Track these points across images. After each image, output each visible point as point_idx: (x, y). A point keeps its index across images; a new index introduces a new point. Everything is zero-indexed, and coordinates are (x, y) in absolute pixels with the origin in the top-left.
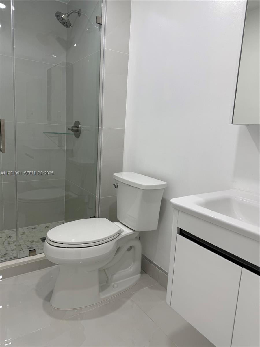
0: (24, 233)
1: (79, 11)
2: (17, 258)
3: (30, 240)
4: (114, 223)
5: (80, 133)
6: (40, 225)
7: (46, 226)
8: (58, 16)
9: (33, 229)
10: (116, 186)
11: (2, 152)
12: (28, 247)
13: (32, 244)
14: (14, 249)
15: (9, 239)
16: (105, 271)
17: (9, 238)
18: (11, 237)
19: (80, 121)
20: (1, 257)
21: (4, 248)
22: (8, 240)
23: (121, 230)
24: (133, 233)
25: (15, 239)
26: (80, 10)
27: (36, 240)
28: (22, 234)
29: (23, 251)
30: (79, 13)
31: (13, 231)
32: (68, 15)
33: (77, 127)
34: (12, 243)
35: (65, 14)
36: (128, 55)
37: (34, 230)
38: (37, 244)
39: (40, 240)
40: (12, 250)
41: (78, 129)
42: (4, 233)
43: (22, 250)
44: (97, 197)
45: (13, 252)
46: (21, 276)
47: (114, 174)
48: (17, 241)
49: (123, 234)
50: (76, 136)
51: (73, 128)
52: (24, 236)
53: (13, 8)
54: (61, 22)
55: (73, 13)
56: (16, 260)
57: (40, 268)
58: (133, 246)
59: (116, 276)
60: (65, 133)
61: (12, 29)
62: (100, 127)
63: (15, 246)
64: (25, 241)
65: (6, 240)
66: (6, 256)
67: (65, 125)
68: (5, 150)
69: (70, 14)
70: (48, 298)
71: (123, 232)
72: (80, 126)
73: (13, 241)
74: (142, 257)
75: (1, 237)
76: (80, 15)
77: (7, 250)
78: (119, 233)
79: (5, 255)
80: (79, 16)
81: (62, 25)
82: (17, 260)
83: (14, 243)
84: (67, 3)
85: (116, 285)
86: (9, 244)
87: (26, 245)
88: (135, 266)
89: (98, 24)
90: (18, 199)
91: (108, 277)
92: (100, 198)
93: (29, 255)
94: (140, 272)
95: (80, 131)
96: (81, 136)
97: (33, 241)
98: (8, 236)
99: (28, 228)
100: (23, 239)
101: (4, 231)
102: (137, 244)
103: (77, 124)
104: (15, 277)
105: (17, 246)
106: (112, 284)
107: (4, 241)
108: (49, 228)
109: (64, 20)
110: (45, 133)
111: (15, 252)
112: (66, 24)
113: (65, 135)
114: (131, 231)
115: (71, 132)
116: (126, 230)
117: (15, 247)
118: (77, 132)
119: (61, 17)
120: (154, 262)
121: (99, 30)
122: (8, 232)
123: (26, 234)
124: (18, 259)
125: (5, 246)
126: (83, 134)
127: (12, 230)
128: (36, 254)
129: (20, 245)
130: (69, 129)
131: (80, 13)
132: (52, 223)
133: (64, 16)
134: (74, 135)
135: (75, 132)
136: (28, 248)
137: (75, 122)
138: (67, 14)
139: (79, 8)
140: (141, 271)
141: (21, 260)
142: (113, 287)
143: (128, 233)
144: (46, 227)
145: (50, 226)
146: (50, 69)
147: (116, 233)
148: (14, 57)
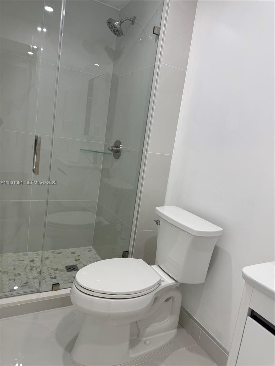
0: (48, 258)
1: (133, 19)
2: (38, 291)
3: (54, 268)
4: (152, 266)
5: (120, 154)
6: (66, 250)
7: (72, 251)
8: (110, 24)
9: (57, 253)
10: (158, 222)
11: (35, 173)
12: (51, 276)
13: (56, 273)
14: (35, 277)
15: (32, 264)
16: (137, 324)
17: (32, 262)
18: (33, 261)
19: (122, 142)
20: (22, 286)
21: (26, 274)
22: (30, 265)
23: (162, 279)
24: (175, 284)
25: (38, 264)
26: (135, 18)
27: (60, 267)
28: (46, 259)
29: (46, 282)
30: (132, 21)
31: (37, 253)
32: (121, 23)
33: (117, 147)
34: (34, 269)
35: (118, 21)
36: (186, 71)
37: (59, 255)
38: (62, 273)
39: (65, 269)
40: (34, 277)
41: (118, 150)
42: (27, 255)
43: (45, 279)
44: (133, 230)
45: (35, 280)
46: (41, 314)
47: (157, 208)
48: (41, 266)
49: (163, 285)
50: (115, 157)
51: (113, 148)
52: (47, 262)
53: (63, 13)
54: (112, 30)
55: (126, 21)
56: (37, 294)
57: (62, 306)
58: (172, 297)
59: (149, 330)
60: (103, 152)
61: (60, 35)
62: (144, 152)
63: (37, 273)
64: (48, 268)
65: (28, 264)
66: (27, 285)
67: (104, 143)
68: (38, 172)
69: (123, 22)
70: (70, 347)
71: (163, 281)
72: (121, 147)
73: (35, 266)
74: (181, 309)
75: (24, 260)
76: (134, 23)
77: (28, 277)
78: (159, 284)
79: (26, 283)
80: (133, 25)
81: (112, 34)
82: (39, 294)
83: (36, 269)
84: (119, 10)
85: (148, 342)
86: (31, 269)
87: (49, 274)
88: (172, 320)
89: (155, 35)
90: (47, 222)
91: (139, 330)
92: (137, 231)
93: (51, 290)
94: (177, 327)
95: (121, 153)
96: (121, 158)
97: (57, 269)
98: (31, 260)
99: (52, 252)
100: (46, 265)
101: (28, 253)
102: (177, 296)
103: (118, 144)
104: (34, 313)
105: (39, 273)
106: (144, 339)
107: (26, 265)
108: (75, 254)
109: (116, 27)
110: (81, 150)
111: (37, 281)
112: (117, 32)
113: (103, 154)
114: (173, 281)
115: (110, 152)
116: (167, 280)
117: (37, 275)
118: (117, 152)
119: (113, 24)
120: (194, 317)
121: (156, 42)
122: (31, 255)
123: (50, 259)
124: (40, 292)
125: (27, 272)
126: (123, 156)
127: (35, 252)
128: (60, 288)
129: (43, 272)
130: (108, 149)
131: (134, 21)
132: (78, 248)
133: (117, 23)
134: (112, 155)
135: (115, 152)
136: (50, 278)
137: (116, 141)
138: (120, 21)
139: (134, 16)
140: (178, 325)
141: (43, 295)
142: (145, 343)
143: (169, 284)
144: (72, 253)
145: (76, 251)
146: (93, 79)
147: (156, 284)
148: (59, 66)
